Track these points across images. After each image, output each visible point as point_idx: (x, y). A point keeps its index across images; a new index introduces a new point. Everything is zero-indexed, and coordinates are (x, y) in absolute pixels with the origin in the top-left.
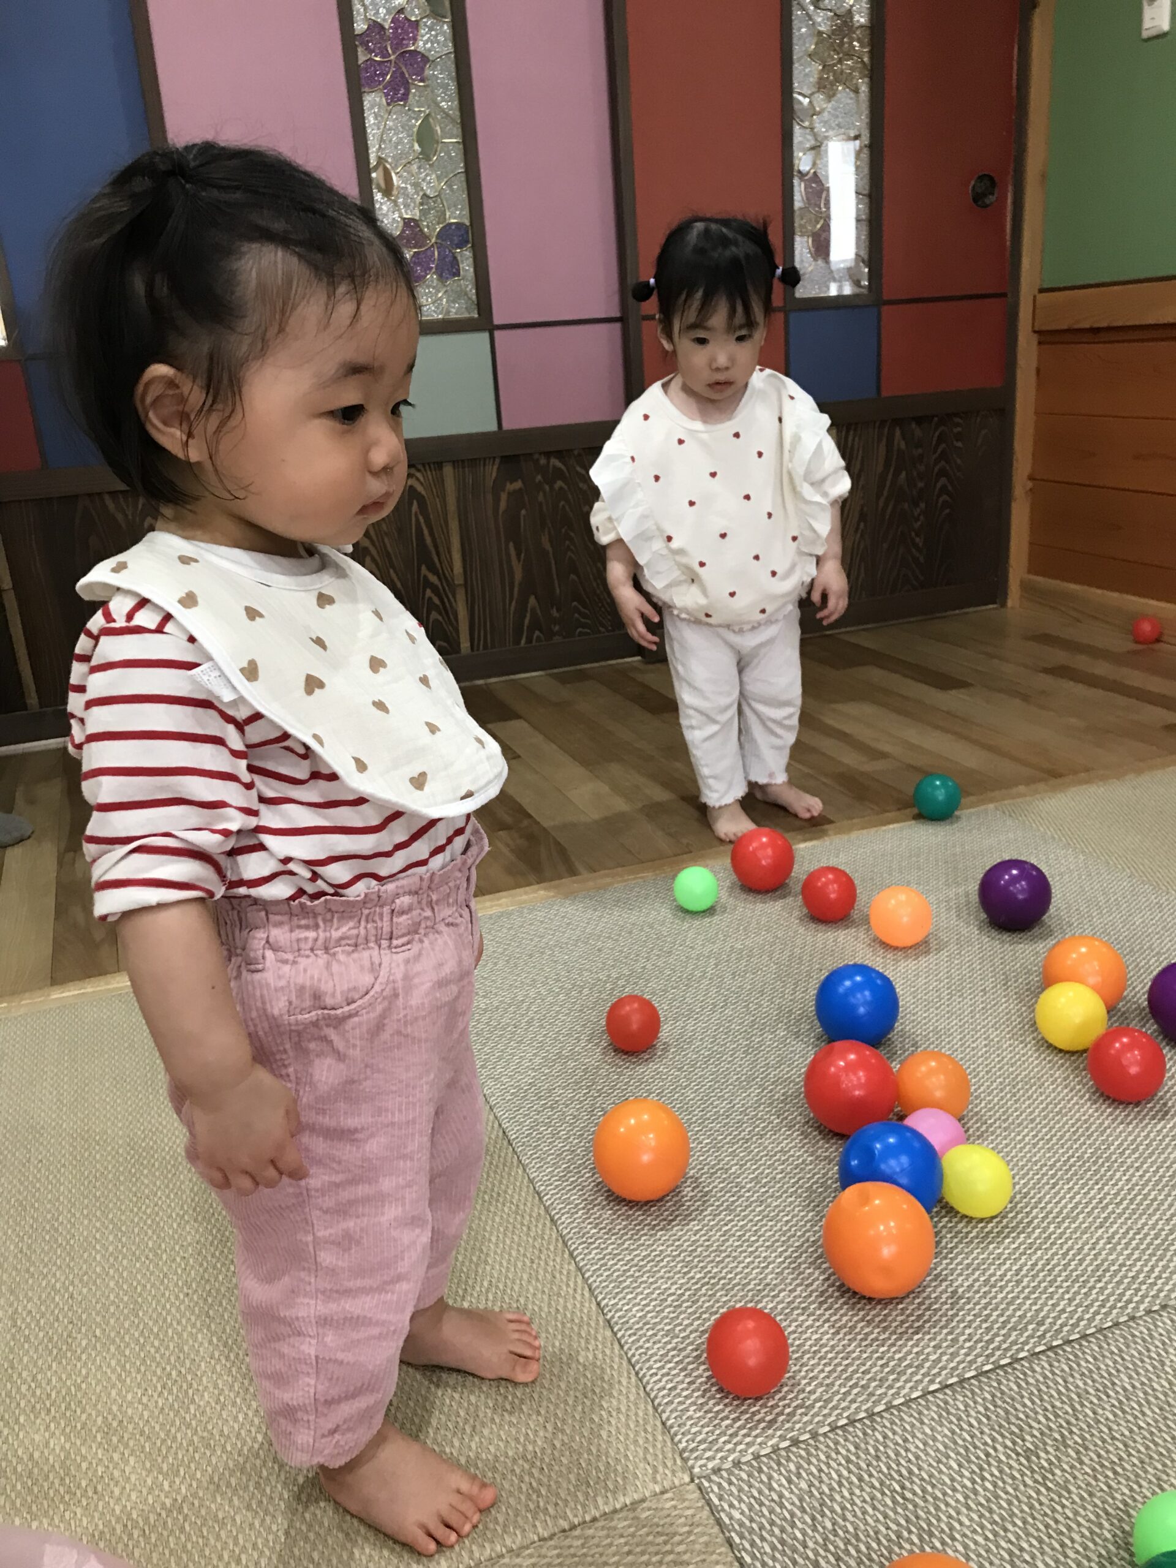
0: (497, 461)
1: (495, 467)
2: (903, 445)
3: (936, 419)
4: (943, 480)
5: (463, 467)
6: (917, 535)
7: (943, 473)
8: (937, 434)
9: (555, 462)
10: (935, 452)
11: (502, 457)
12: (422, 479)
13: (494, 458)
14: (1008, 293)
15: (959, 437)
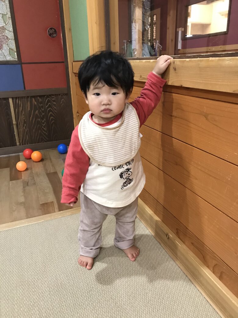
2: (36, 103)
3: (46, 96)
4: (51, 113)
6: (44, 127)
7: (50, 111)
8: (47, 100)
10: (47, 105)
14: (64, 61)
15: (54, 101)
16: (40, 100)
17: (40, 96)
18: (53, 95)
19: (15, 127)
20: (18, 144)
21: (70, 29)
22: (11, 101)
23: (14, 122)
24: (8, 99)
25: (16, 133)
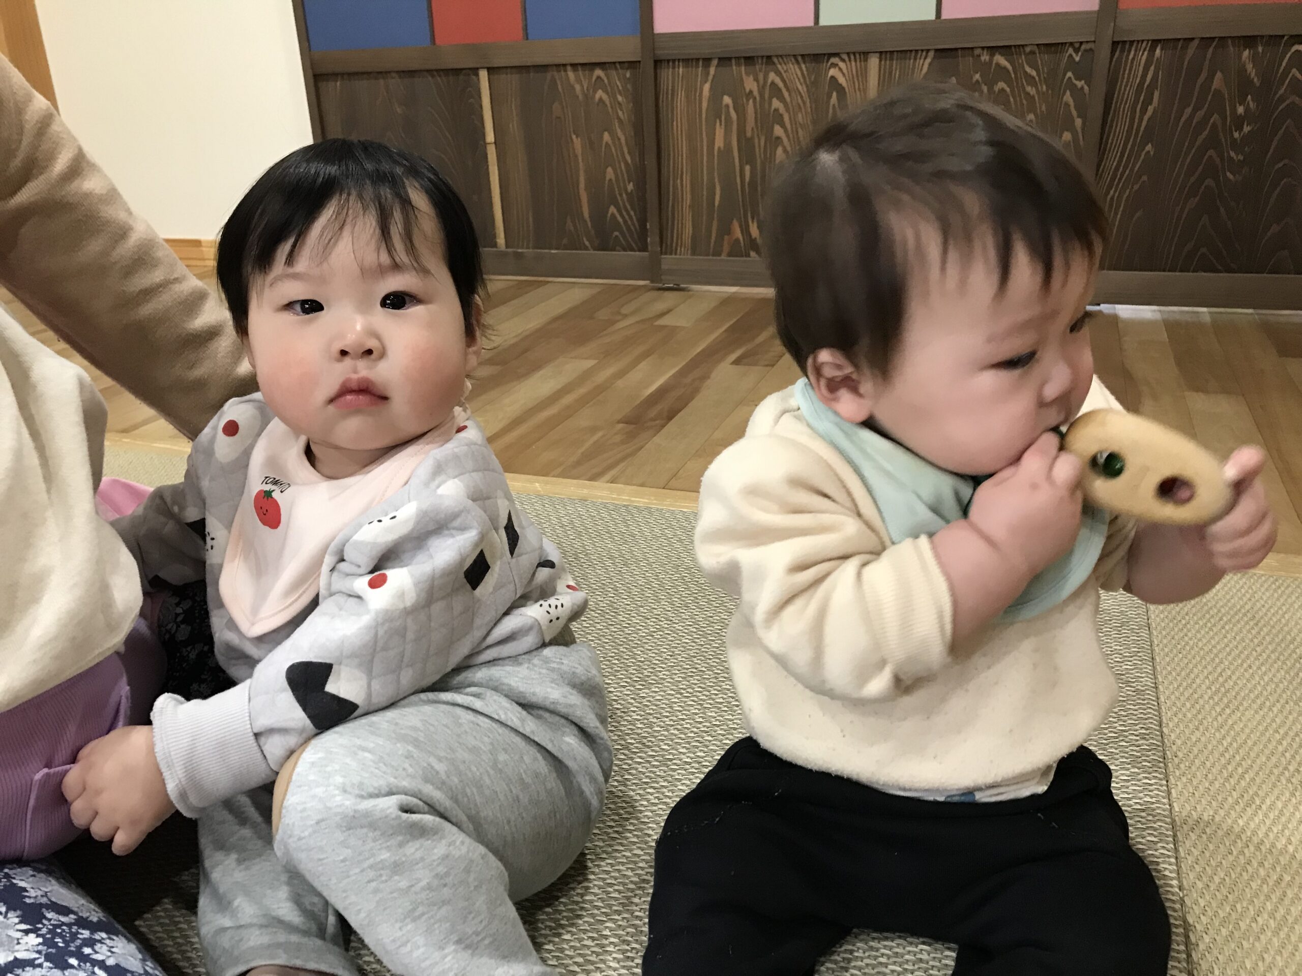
0: (931, 54)
1: (928, 60)
5: (891, 59)
9: (1000, 59)
11: (937, 50)
12: (845, 71)
13: (928, 51)
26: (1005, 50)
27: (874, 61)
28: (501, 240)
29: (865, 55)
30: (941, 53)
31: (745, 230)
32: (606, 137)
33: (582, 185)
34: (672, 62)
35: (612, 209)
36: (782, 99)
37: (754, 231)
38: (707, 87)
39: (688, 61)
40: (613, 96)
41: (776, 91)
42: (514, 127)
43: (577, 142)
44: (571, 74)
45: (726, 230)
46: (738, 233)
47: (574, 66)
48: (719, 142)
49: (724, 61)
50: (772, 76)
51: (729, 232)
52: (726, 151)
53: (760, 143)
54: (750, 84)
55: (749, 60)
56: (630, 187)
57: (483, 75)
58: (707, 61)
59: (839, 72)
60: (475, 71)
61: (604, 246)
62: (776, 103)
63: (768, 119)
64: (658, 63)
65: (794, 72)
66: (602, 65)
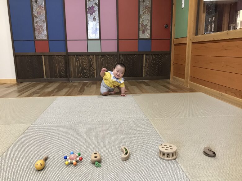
2: (155, 57)
3: (159, 54)
4: (161, 62)
5: (97, 56)
6: (157, 69)
8: (160, 56)
10: (159, 59)
13: (100, 55)
14: (170, 39)
15: (163, 57)
16: (157, 56)
17: (157, 54)
18: (163, 54)
19: (144, 68)
20: (144, 76)
21: (175, 25)
22: (144, 55)
23: (144, 66)
24: (143, 54)
25: (144, 71)
26: (108, 55)
27: (95, 56)
28: (45, 77)
29: (94, 55)
30: (102, 55)
31: (81, 75)
32: (61, 64)
33: (57, 70)
34: (70, 55)
35: (62, 73)
36: (84, 60)
37: (82, 75)
38: (75, 58)
39: (72, 55)
40: (62, 59)
41: (83, 59)
42: (47, 63)
43: (57, 65)
44: (56, 57)
45: (78, 74)
46: (79, 75)
47: (56, 55)
48: (77, 64)
49: (77, 55)
50: (83, 57)
51: (78, 75)
52: (78, 66)
53: (82, 64)
54: (80, 58)
55: (80, 55)
56: (64, 70)
57: (43, 56)
58: (75, 55)
59: (91, 57)
60: (42, 56)
61: (61, 77)
62: (83, 60)
63: (82, 62)
64: (68, 55)
65: (85, 57)
66: (60, 55)
